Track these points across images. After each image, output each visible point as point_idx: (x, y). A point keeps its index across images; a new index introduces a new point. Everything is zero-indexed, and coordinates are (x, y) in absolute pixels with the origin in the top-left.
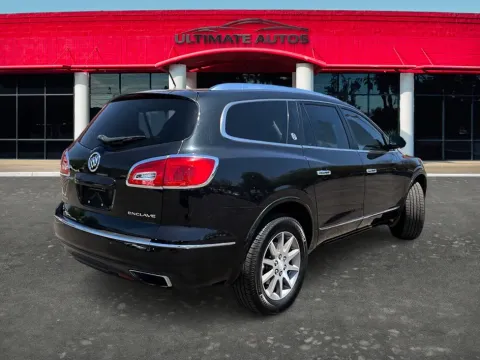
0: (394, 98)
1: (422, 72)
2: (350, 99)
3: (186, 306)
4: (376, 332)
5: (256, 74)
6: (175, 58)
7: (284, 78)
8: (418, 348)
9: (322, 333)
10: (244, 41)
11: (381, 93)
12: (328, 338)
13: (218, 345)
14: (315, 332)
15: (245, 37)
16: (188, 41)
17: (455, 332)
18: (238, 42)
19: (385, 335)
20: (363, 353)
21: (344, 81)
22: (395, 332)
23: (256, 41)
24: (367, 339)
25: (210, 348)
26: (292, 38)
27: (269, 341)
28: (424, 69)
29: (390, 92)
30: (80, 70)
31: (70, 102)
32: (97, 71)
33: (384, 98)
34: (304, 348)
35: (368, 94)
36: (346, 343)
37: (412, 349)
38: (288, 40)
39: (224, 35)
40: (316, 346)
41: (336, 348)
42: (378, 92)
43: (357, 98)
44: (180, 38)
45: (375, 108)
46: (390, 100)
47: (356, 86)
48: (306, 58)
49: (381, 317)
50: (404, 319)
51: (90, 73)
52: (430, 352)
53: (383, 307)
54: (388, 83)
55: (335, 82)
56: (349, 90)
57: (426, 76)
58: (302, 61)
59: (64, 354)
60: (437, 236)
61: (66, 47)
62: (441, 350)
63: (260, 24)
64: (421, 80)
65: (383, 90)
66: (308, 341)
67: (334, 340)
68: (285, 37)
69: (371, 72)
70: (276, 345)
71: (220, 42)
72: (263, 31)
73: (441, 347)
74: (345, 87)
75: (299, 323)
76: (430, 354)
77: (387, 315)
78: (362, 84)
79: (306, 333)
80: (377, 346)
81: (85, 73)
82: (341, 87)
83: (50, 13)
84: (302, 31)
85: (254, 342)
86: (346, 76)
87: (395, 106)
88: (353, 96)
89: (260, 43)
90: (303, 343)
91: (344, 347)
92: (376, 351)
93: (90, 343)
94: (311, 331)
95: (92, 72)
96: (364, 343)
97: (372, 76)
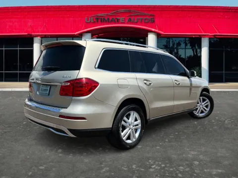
0: (198, 50)
1: (213, 37)
2: (176, 51)
3: (92, 150)
4: (187, 163)
5: (127, 38)
6: (86, 30)
7: (142, 40)
8: (208, 170)
9: (160, 163)
10: (121, 21)
11: (192, 48)
12: (163, 165)
13: (108, 169)
14: (157, 163)
15: (121, 19)
16: (92, 21)
17: (226, 163)
18: (118, 22)
19: (192, 165)
20: (180, 173)
21: (173, 42)
22: (196, 163)
23: (127, 21)
24: (182, 166)
25: (104, 170)
26: (146, 19)
27: (133, 167)
28: (214, 36)
29: (197, 47)
30: (37, 36)
31: (31, 52)
32: (45, 37)
33: (193, 50)
34: (151, 170)
35: (185, 49)
36: (172, 167)
37: (205, 170)
38: (144, 20)
39: (111, 18)
40: (157, 169)
41: (167, 170)
42: (190, 47)
43: (179, 50)
44: (88, 20)
45: (189, 56)
46: (196, 52)
47: (179, 44)
48: (153, 30)
49: (190, 156)
50: (201, 157)
51: (42, 37)
52: (214, 172)
53: (190, 151)
54: (196, 43)
55: (168, 42)
56: (175, 46)
57: (215, 39)
58: (151, 32)
59: (31, 173)
60: (217, 118)
61: (29, 24)
62: (220, 171)
63: (130, 12)
64: (212, 41)
65: (193, 46)
66: (153, 167)
67: (166, 166)
68: (142, 19)
69: (187, 37)
70: (137, 169)
71: (109, 22)
72: (131, 16)
73: (219, 169)
74: (173, 45)
75: (148, 159)
76: (214, 173)
77: (193, 155)
78: (182, 43)
79: (152, 163)
80: (187, 169)
81: (39, 38)
82: (171, 45)
83: (21, 7)
84: (151, 16)
85: (126, 167)
86: (174, 39)
87: (199, 55)
88: (177, 50)
89: (130, 22)
90: (150, 168)
91: (172, 169)
92: (187, 172)
93: (44, 168)
94: (155, 162)
95: (43, 37)
96: (181, 168)
97: (187, 39)
